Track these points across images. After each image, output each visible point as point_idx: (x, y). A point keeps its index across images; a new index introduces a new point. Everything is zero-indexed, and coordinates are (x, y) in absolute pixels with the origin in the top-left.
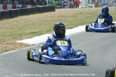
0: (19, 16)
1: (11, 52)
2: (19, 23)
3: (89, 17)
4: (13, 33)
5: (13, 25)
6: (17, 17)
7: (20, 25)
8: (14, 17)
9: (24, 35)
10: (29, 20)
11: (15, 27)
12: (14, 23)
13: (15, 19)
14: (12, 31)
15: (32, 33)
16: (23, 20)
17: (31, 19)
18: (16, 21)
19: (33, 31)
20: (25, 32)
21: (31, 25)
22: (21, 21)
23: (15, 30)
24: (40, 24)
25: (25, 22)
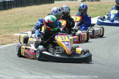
0: (14, 7)
1: (9, 45)
2: (15, 15)
3: (93, 9)
4: (8, 26)
5: (8, 17)
6: (11, 8)
7: (16, 18)
8: (9, 9)
9: (22, 28)
10: (25, 12)
11: (11, 20)
12: (8, 15)
13: (10, 11)
14: (7, 23)
15: (30, 26)
16: (19, 12)
17: (28, 12)
18: (10, 13)
19: (31, 24)
20: (23, 25)
21: (28, 17)
22: (17, 14)
23: (10, 23)
24: (39, 17)
25: (21, 14)
